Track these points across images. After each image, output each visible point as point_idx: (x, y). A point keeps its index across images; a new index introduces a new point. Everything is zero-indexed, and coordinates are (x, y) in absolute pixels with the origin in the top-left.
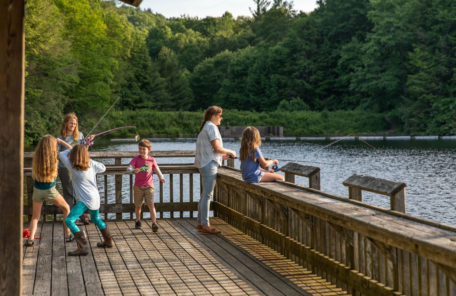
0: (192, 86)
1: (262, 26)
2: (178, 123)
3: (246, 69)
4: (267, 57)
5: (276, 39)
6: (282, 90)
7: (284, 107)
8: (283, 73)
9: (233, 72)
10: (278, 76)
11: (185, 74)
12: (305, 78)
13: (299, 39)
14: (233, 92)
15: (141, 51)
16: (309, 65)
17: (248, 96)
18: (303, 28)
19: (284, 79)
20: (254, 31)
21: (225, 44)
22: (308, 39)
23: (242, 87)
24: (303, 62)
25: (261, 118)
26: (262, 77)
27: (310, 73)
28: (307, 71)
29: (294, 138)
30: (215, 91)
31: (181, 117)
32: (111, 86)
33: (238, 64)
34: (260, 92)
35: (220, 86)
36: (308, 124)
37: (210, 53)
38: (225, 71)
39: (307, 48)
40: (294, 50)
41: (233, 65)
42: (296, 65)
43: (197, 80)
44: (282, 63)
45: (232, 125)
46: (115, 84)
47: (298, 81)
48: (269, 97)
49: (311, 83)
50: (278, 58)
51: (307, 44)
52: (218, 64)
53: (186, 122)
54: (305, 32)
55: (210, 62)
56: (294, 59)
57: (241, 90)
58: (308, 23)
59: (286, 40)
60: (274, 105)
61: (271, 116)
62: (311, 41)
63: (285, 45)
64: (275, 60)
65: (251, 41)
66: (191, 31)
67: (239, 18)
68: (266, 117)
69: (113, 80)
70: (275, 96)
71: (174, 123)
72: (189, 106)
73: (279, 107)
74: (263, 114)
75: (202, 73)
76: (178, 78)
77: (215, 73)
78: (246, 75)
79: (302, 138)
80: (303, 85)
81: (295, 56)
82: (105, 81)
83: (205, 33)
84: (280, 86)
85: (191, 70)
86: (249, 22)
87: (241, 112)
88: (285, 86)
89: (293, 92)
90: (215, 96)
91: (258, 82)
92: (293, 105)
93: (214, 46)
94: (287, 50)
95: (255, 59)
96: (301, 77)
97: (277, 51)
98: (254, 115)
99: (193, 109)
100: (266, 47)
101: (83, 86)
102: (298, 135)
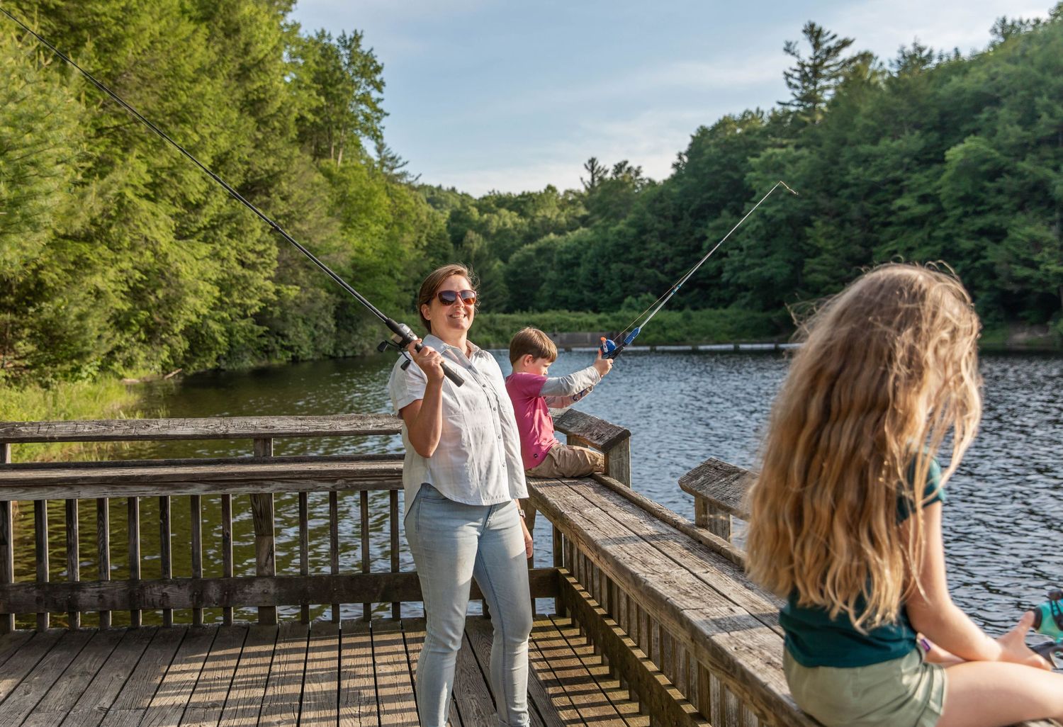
0: (507, 282)
1: (599, 200)
2: (489, 330)
3: (578, 257)
4: (606, 241)
5: (617, 216)
6: (626, 284)
7: (630, 306)
8: (628, 262)
9: (561, 262)
10: (621, 265)
11: (497, 265)
12: (658, 267)
13: (649, 216)
14: (561, 287)
15: (440, 236)
16: (663, 249)
17: (581, 292)
18: (655, 201)
19: (629, 269)
20: (587, 208)
21: (548, 227)
22: (661, 215)
23: (573, 281)
24: (655, 246)
25: (600, 321)
26: (600, 267)
27: (665, 261)
28: (661, 257)
29: (648, 348)
30: (536, 287)
31: (492, 321)
32: (399, 282)
33: (568, 250)
34: (597, 287)
35: (544, 281)
36: (664, 329)
37: (530, 238)
38: (549, 260)
39: (661, 227)
40: (643, 231)
41: (560, 253)
42: (646, 249)
43: (514, 273)
44: (627, 248)
45: (561, 331)
46: (404, 278)
47: (649, 271)
48: (609, 293)
49: (666, 274)
50: (621, 241)
51: (660, 222)
52: (540, 251)
53: (500, 328)
54: (658, 205)
55: (529, 250)
56: (643, 243)
57: (571, 284)
58: (661, 194)
59: (631, 216)
60: (616, 304)
61: (614, 319)
62: (666, 217)
63: (630, 225)
64: (617, 245)
65: (584, 221)
66: (504, 211)
67: (568, 192)
68: (606, 320)
69: (402, 274)
70: (617, 293)
71: (484, 329)
72: (504, 307)
73: (623, 307)
74: (602, 316)
75: (520, 264)
76: (488, 271)
77: (536, 264)
78: (578, 265)
79: (658, 348)
80: (656, 276)
81: (644, 237)
82: (390, 274)
83: (522, 214)
84: (625, 278)
85: (505, 260)
86: (580, 196)
87: (573, 313)
88: (632, 278)
89: (642, 287)
90: (537, 294)
91: (595, 274)
92: (643, 303)
93: (535, 229)
94: (633, 231)
95: (590, 243)
96: (652, 265)
97: (619, 233)
98: (591, 318)
99: (509, 311)
100: (605, 228)
101: (360, 281)
102: (653, 344)
